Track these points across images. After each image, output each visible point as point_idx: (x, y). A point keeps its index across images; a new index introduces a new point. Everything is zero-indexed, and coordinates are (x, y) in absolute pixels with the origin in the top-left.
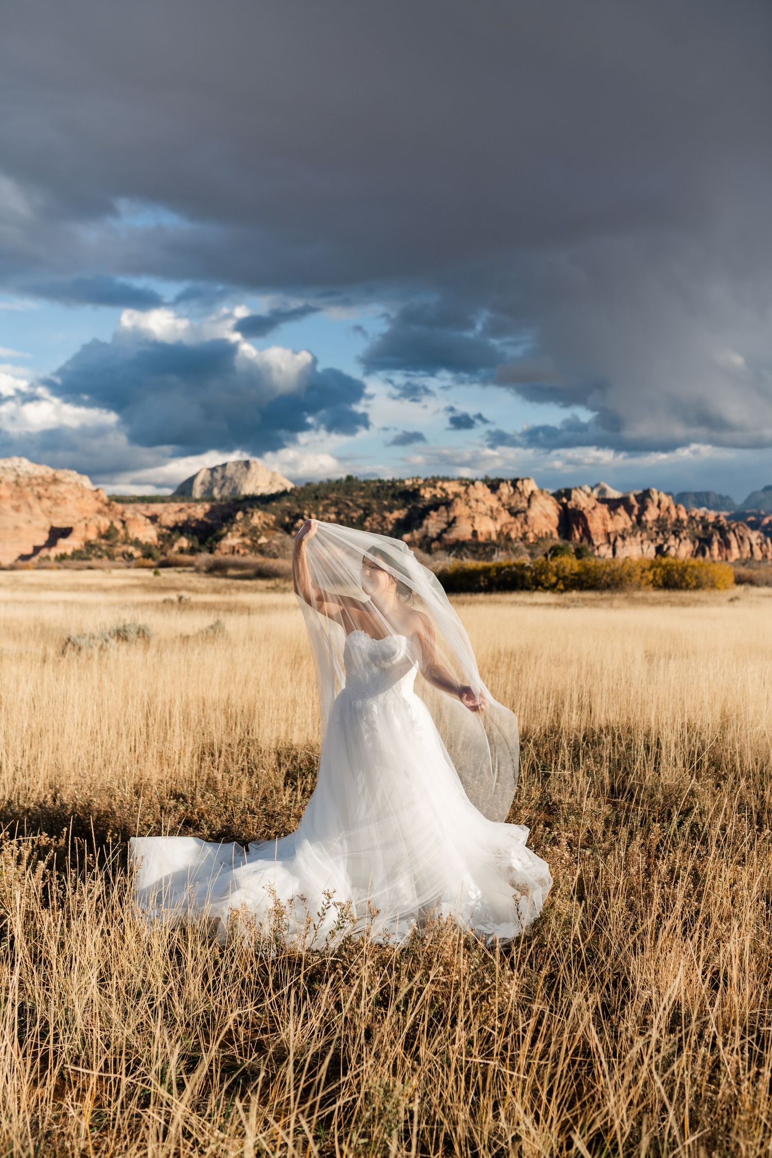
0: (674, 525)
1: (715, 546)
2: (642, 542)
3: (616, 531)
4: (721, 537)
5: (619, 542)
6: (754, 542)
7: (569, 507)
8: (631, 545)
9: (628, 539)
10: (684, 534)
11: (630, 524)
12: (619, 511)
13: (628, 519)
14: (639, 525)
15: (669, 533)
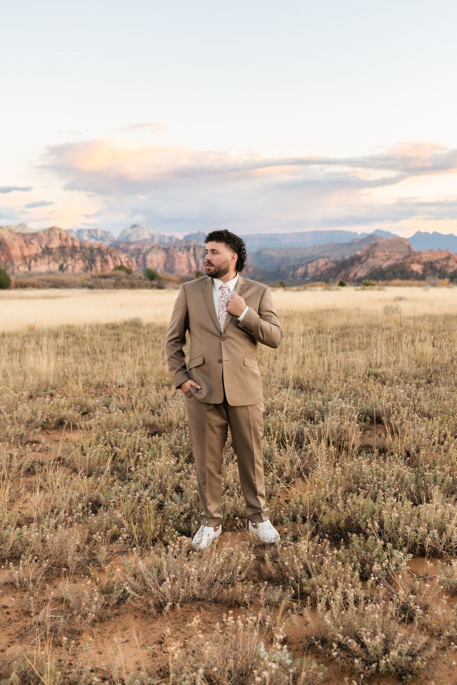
0: (71, 250)
1: (98, 264)
2: (49, 263)
3: (31, 256)
4: (102, 257)
5: (33, 263)
6: (123, 261)
8: (42, 264)
9: (39, 261)
10: (77, 256)
11: (40, 250)
12: (33, 241)
13: (39, 247)
14: (47, 251)
15: (67, 256)
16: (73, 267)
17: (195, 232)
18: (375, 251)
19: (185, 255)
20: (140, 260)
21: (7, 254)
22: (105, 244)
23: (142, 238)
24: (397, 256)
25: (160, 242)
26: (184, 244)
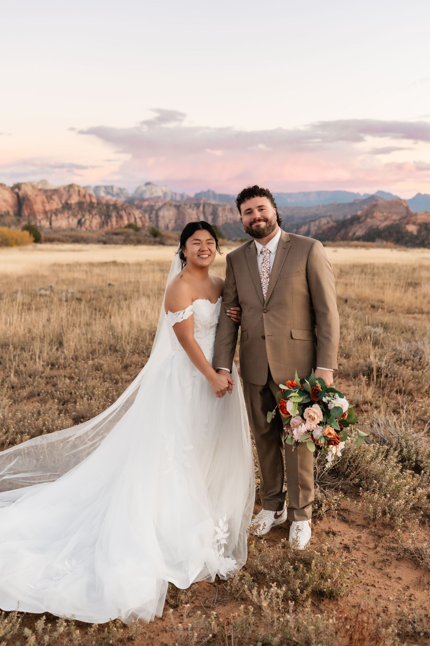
0: (88, 206)
1: (114, 220)
2: (68, 217)
3: (51, 211)
4: (118, 213)
5: (54, 217)
6: (137, 216)
7: (20, 194)
8: (62, 219)
9: (59, 215)
10: (94, 212)
11: (60, 206)
12: (54, 197)
13: (59, 203)
14: (67, 207)
15: (85, 211)
16: (91, 222)
17: (205, 190)
18: (374, 212)
19: (195, 212)
20: (153, 216)
21: (30, 209)
22: (121, 200)
23: (155, 195)
24: (395, 217)
25: (172, 200)
26: (195, 202)
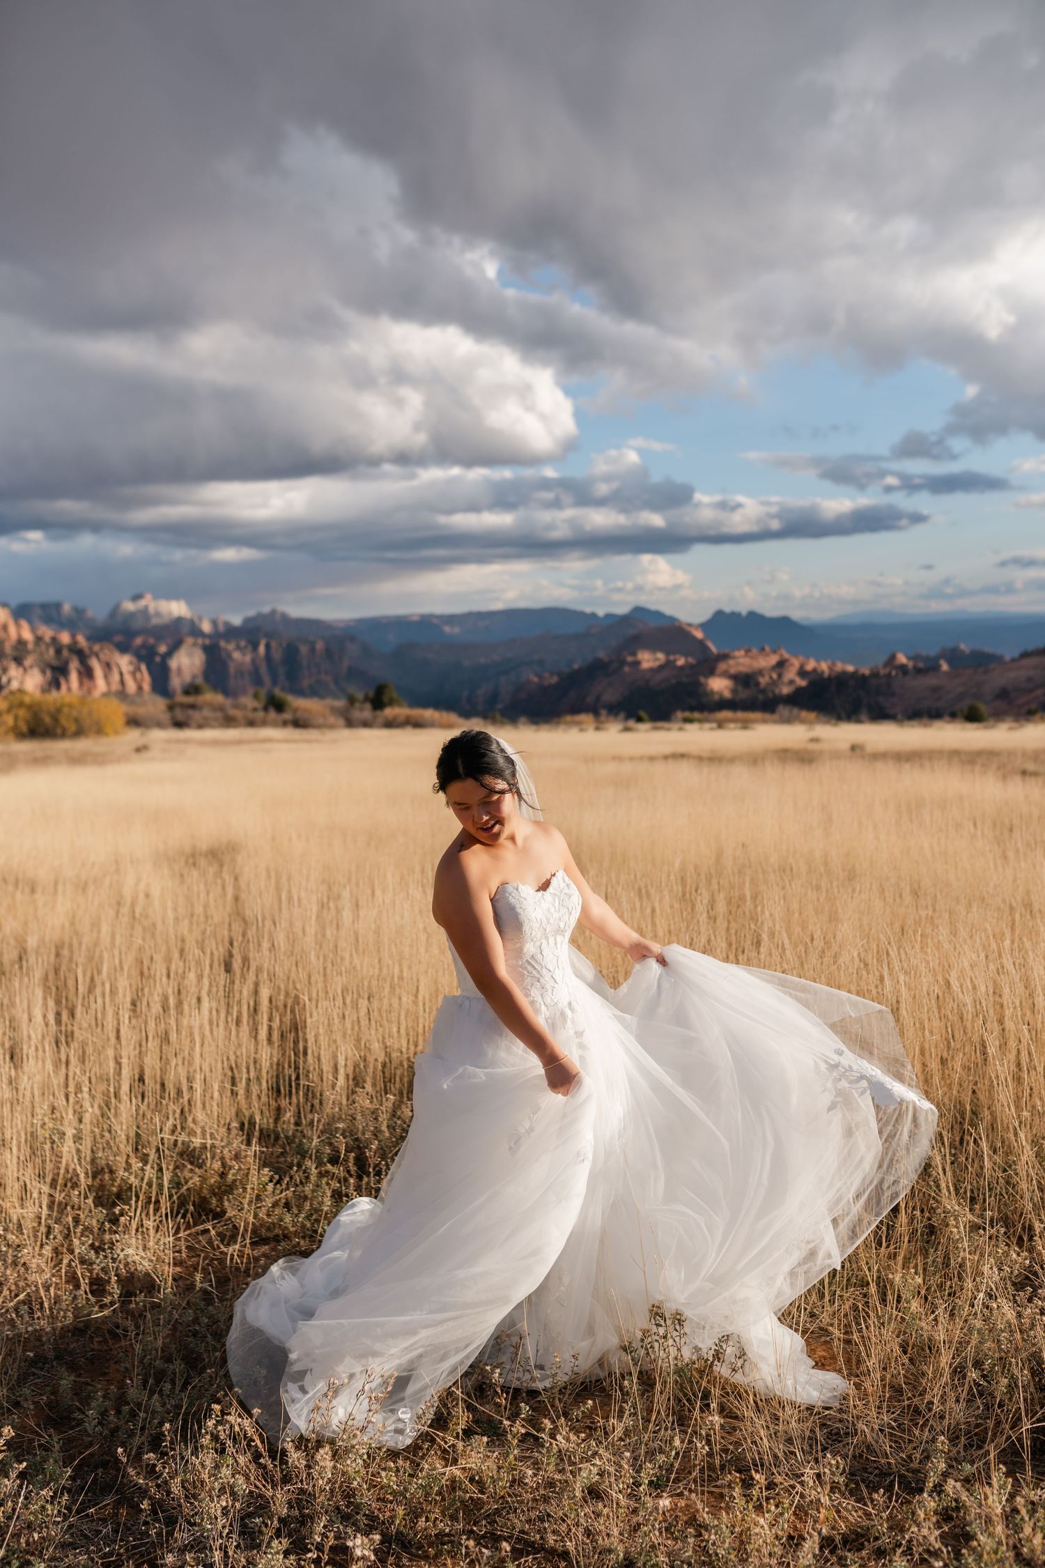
0: (15, 648)
1: (74, 677)
4: (81, 664)
6: (124, 671)
15: (7, 661)
19: (248, 658)
20: (157, 667)
23: (155, 622)
25: (193, 632)
